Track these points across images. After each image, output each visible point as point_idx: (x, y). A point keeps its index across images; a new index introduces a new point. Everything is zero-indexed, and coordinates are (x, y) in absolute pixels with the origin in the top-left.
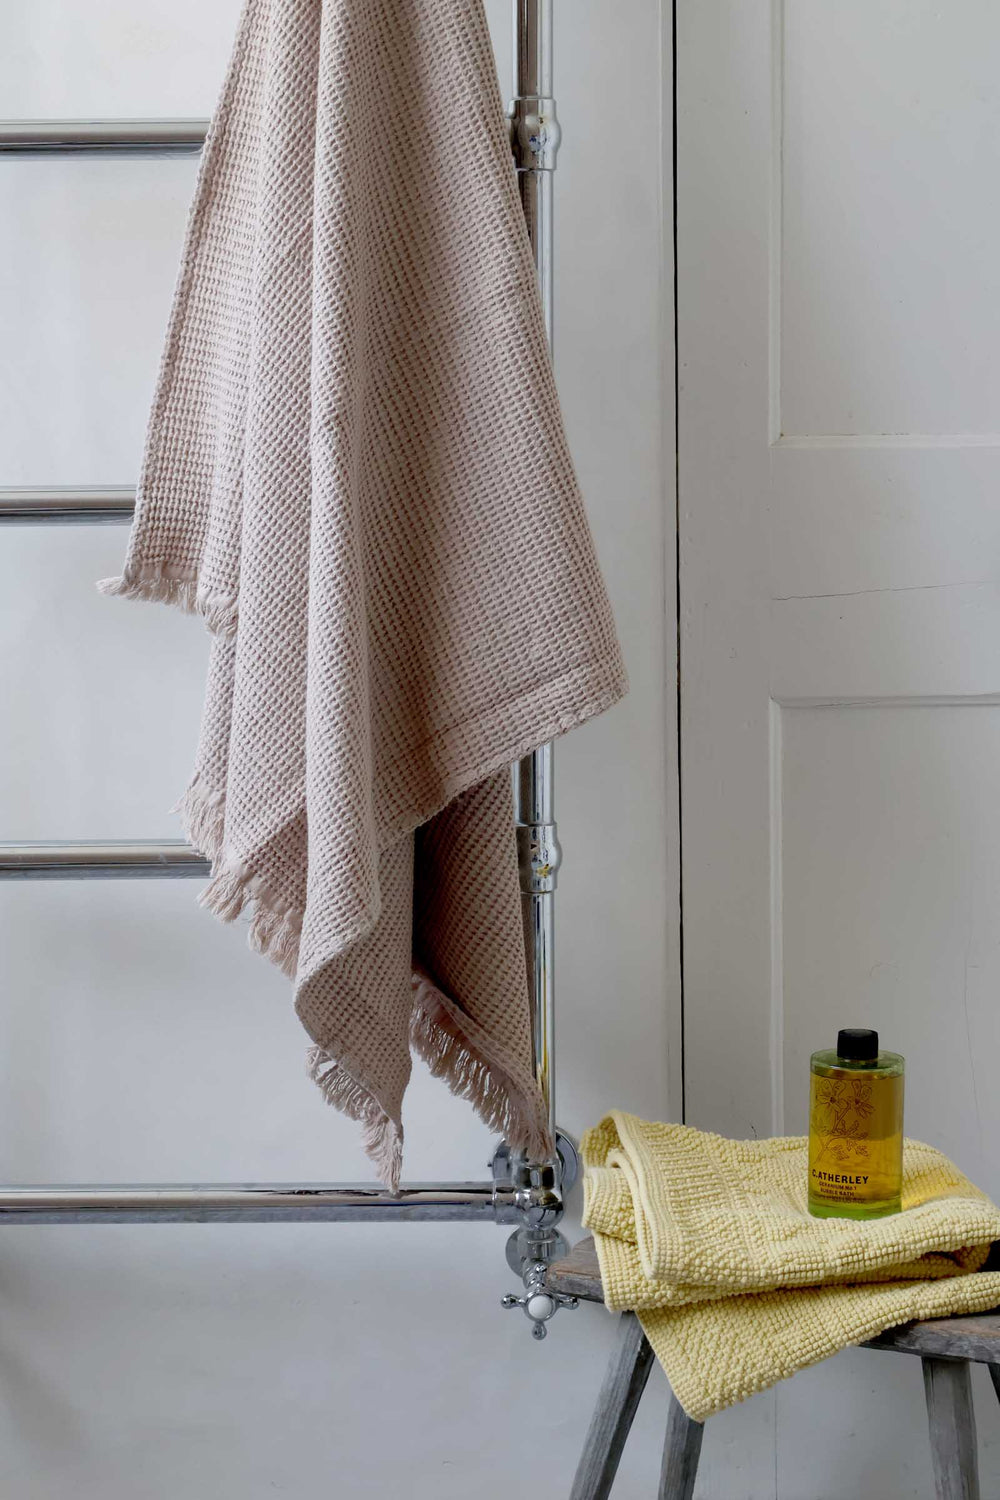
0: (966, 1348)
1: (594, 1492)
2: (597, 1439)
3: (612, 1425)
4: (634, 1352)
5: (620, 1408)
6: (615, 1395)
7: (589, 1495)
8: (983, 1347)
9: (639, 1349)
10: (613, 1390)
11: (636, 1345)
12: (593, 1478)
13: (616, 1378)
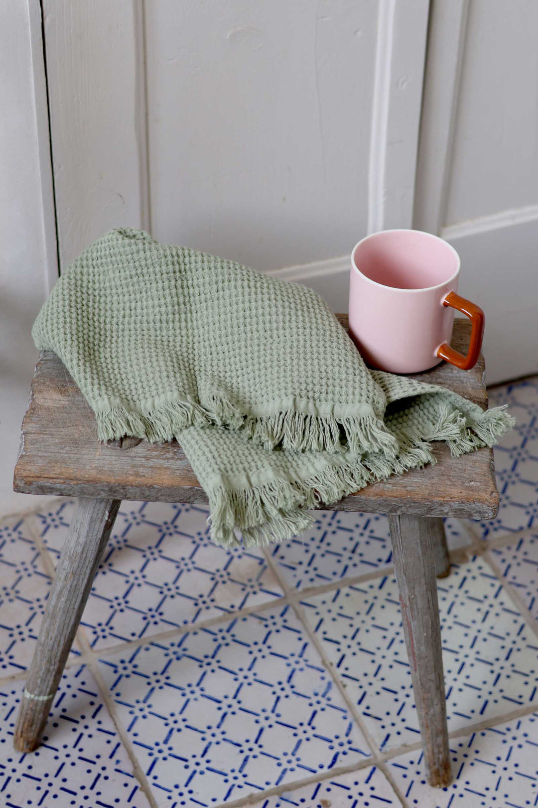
0: (446, 511)
1: (69, 631)
2: (69, 591)
3: (83, 579)
4: (101, 521)
5: (90, 566)
6: (84, 555)
7: (64, 633)
8: (463, 509)
9: (106, 518)
10: (82, 553)
11: (104, 514)
12: (67, 621)
13: (86, 543)
